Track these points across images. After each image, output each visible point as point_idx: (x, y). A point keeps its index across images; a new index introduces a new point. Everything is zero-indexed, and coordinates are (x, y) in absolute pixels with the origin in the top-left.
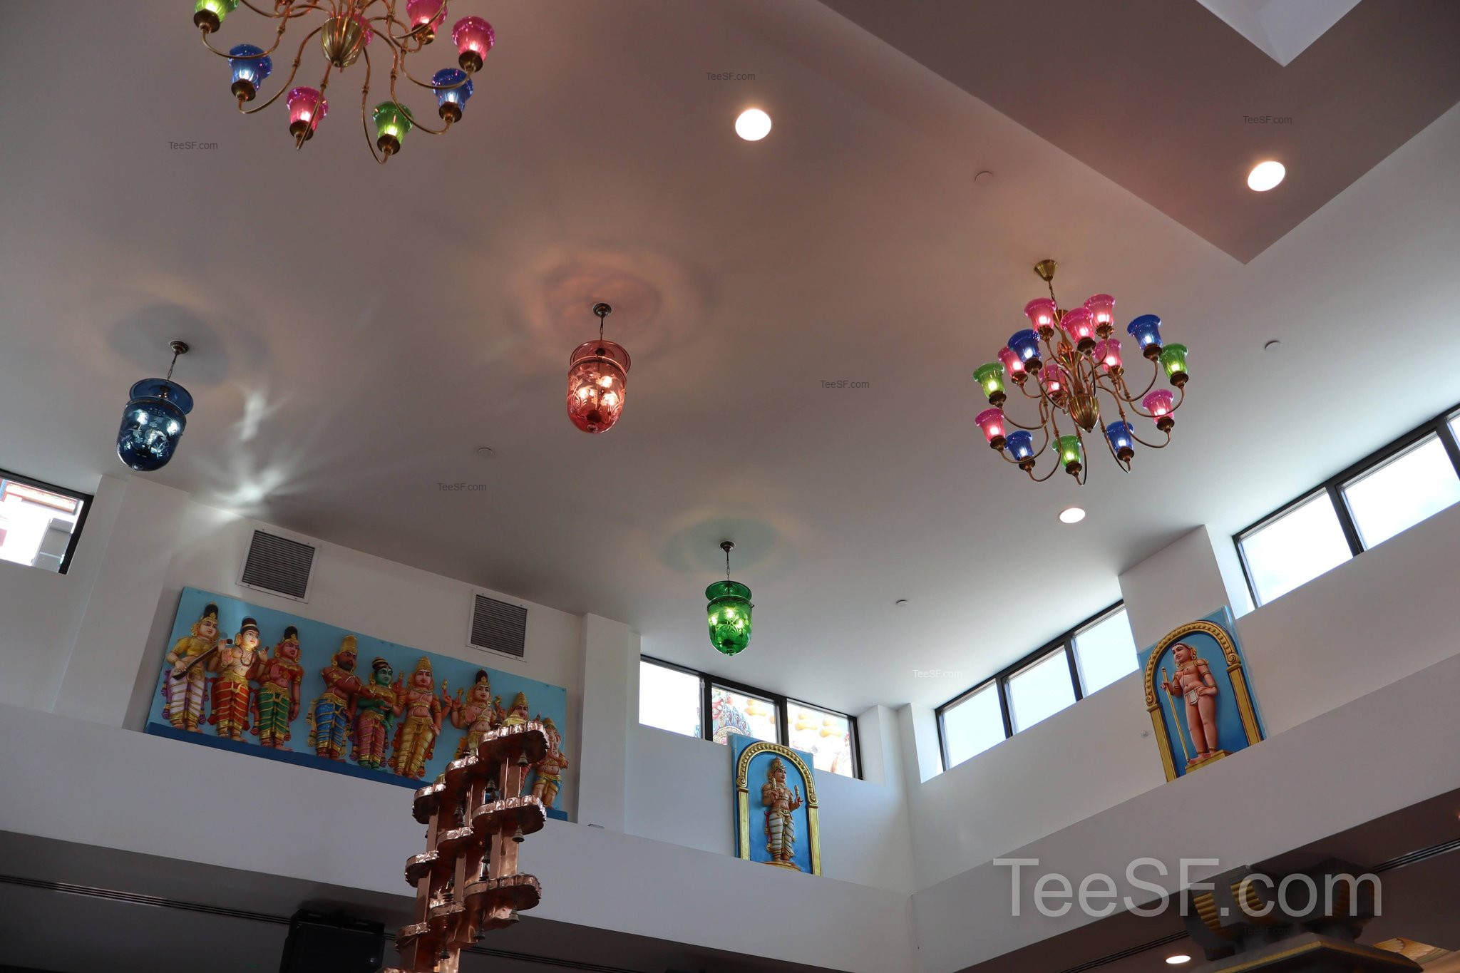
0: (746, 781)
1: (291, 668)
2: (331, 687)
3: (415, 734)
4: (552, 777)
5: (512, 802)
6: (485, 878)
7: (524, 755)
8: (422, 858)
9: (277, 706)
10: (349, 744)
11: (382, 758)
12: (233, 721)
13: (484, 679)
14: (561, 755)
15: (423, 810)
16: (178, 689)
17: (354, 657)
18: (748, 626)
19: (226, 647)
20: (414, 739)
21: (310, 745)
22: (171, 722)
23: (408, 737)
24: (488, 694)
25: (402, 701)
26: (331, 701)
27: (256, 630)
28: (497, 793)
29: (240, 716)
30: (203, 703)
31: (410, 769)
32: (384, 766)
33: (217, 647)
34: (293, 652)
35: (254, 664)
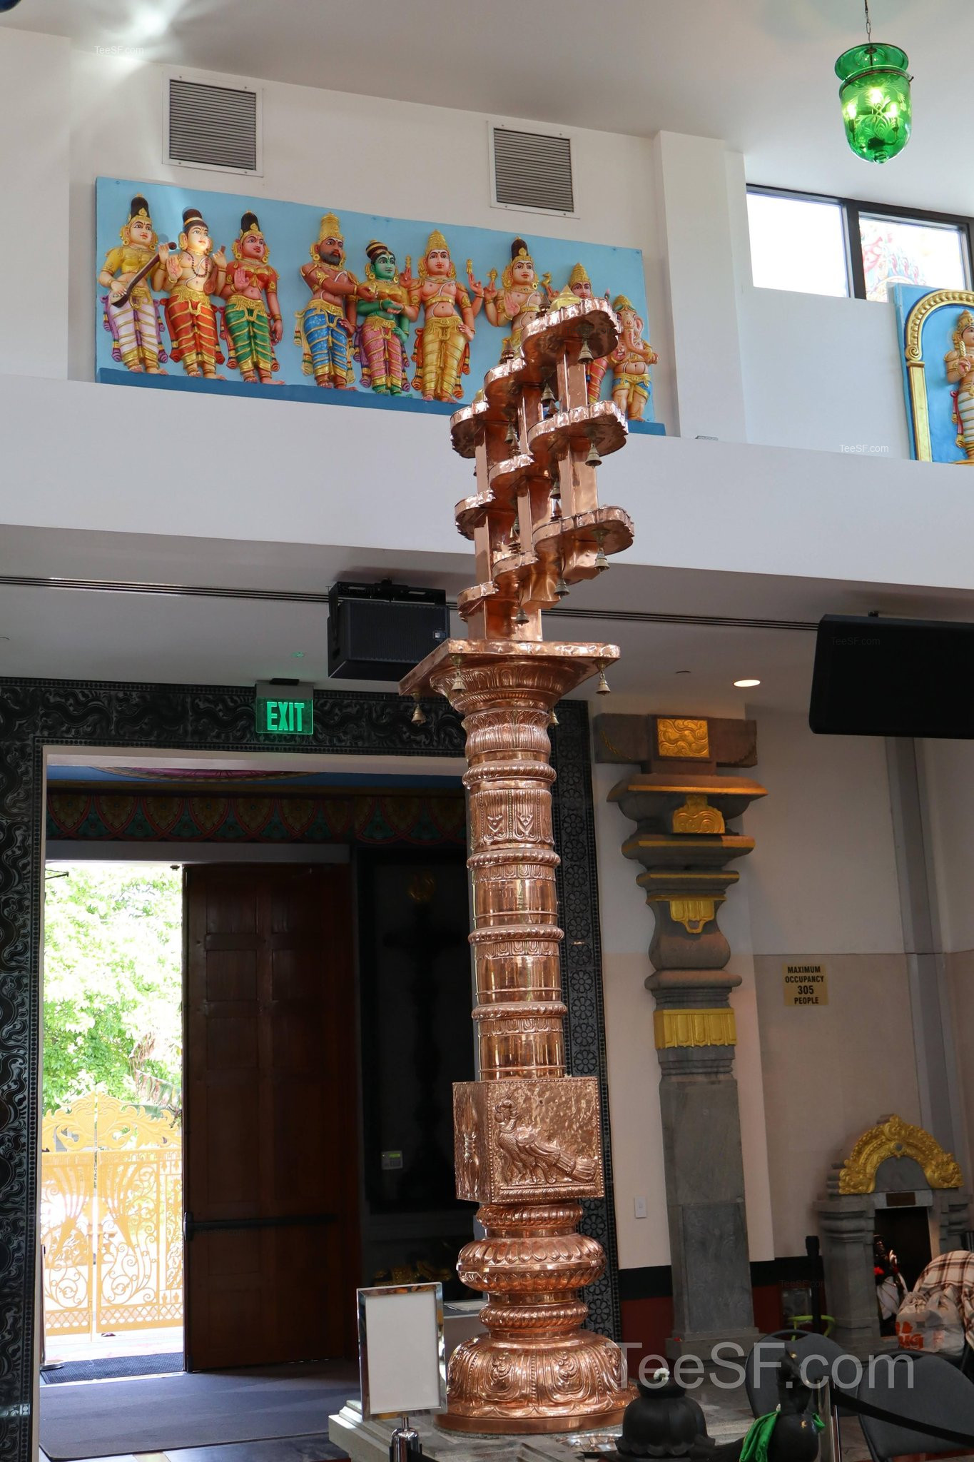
0: (919, 352)
1: (259, 272)
2: (317, 291)
3: (442, 342)
4: (637, 379)
5: (579, 414)
6: (557, 517)
7: (586, 347)
8: (473, 502)
9: (253, 326)
10: (356, 366)
11: (403, 379)
12: (201, 353)
13: (522, 252)
14: (645, 346)
15: (464, 440)
16: (123, 318)
17: (340, 244)
18: (906, 112)
19: (170, 254)
20: (440, 349)
21: (306, 374)
22: (125, 364)
23: (432, 346)
24: (531, 272)
25: (416, 299)
26: (321, 310)
27: (203, 224)
28: (557, 404)
29: (208, 346)
30: (159, 335)
31: (442, 390)
32: (408, 390)
33: (158, 256)
34: (258, 250)
35: (211, 273)
